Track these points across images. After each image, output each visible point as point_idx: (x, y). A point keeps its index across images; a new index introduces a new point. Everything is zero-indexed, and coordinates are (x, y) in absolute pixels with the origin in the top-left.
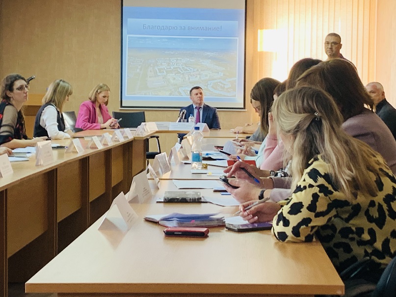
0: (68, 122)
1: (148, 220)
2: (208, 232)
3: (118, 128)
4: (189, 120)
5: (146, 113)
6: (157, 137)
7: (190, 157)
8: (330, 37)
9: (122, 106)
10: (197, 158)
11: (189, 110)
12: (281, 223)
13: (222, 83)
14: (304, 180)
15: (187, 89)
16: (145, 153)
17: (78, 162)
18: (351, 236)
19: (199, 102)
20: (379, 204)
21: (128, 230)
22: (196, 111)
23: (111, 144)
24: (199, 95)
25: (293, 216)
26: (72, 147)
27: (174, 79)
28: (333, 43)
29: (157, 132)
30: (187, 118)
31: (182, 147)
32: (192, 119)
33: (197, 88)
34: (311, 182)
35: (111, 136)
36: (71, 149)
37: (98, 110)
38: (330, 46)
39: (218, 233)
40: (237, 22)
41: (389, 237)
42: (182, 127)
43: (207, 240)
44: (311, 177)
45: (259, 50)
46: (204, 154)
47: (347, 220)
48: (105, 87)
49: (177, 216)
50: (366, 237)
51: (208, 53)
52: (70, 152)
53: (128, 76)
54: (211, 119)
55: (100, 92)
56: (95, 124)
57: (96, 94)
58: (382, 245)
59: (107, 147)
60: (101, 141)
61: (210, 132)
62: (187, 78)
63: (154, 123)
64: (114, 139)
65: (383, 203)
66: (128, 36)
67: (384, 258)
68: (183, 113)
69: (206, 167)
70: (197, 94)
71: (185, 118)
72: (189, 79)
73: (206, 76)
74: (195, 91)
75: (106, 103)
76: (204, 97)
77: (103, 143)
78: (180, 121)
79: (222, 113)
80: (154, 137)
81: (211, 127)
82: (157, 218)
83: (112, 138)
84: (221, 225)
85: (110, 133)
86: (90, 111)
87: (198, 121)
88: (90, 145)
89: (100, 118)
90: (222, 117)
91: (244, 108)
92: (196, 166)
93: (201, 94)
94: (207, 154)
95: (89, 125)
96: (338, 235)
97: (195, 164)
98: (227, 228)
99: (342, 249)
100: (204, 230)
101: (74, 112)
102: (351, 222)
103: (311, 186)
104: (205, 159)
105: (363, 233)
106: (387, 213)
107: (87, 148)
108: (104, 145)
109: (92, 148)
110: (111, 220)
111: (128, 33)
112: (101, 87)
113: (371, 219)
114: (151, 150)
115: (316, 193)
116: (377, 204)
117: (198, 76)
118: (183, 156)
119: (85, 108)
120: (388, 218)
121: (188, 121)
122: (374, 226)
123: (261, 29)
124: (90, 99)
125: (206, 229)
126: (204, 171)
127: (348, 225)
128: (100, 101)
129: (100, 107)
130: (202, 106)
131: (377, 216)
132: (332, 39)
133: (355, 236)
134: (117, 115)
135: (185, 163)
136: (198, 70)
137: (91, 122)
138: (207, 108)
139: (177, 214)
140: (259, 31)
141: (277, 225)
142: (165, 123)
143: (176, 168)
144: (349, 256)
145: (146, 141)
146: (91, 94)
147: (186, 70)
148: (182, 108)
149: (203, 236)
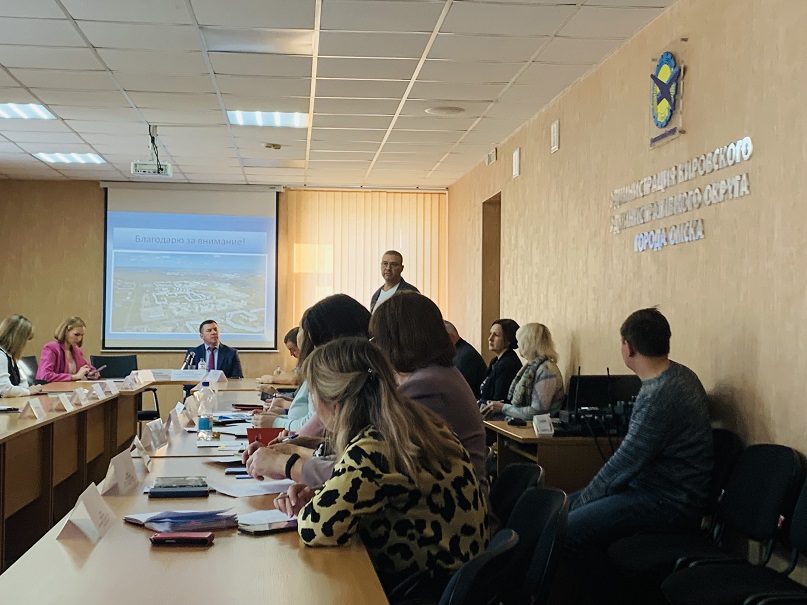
0: (25, 371)
1: (129, 522)
2: (212, 537)
3: (99, 379)
4: (199, 366)
5: (138, 356)
6: (154, 390)
7: (197, 423)
8: (389, 256)
9: (104, 348)
10: (206, 424)
11: (200, 353)
12: (310, 516)
13: (245, 315)
14: (343, 462)
15: (196, 323)
16: (136, 413)
17: (36, 432)
18: (409, 532)
19: (213, 341)
20: (446, 489)
21: (100, 538)
22: (208, 354)
23: (85, 404)
24: (213, 332)
25: (325, 508)
26: (29, 410)
27: (179, 309)
28: (392, 263)
29: (154, 384)
30: (196, 363)
31: (185, 408)
32: (203, 365)
33: (210, 322)
34: (352, 463)
35: (87, 391)
36: (28, 414)
37: (68, 353)
38: (388, 268)
39: (228, 539)
40: (266, 234)
41: (459, 534)
42: (189, 376)
43: (212, 550)
44: (351, 458)
45: (295, 271)
46: (216, 416)
47: (404, 510)
48: (78, 322)
49: (171, 515)
50: (429, 532)
51: (227, 275)
52: (25, 418)
53: (113, 306)
54: (230, 363)
55: (71, 329)
56: (63, 375)
57: (65, 331)
58: (450, 544)
59: (80, 408)
60: (71, 400)
61: (227, 383)
62: (197, 308)
63: (149, 371)
64: (91, 396)
65: (450, 488)
66: (114, 251)
67: (453, 562)
68: (191, 356)
69: (217, 436)
70: (210, 330)
71: (193, 364)
72: (200, 309)
73: (224, 305)
74: (206, 327)
75: (80, 344)
76: (220, 334)
77: (74, 401)
78: (186, 368)
79: (246, 356)
80: (149, 390)
81: (229, 375)
82: (143, 518)
83: (88, 395)
84: (231, 526)
85: (85, 386)
86: (57, 355)
87: (211, 367)
88: (55, 406)
89: (71, 366)
90: (245, 361)
91: (276, 348)
92: (205, 436)
93: (215, 329)
94: (221, 417)
95: (55, 375)
96: (393, 533)
97: (203, 434)
98: (239, 530)
99: (398, 555)
100: (207, 535)
101: (34, 357)
102: (409, 512)
103: (351, 469)
104: (217, 424)
105: (425, 527)
106: (456, 501)
107: (51, 410)
108: (77, 405)
109: (58, 410)
110: (76, 523)
111: (114, 248)
112: (72, 322)
113: (434, 508)
114: (145, 408)
115: (358, 478)
116: (442, 488)
117: (213, 306)
118: (188, 421)
119: (49, 352)
120: (458, 508)
121: (197, 368)
122: (438, 517)
123: (298, 242)
124: (56, 338)
125: (210, 533)
126: (215, 443)
127: (405, 517)
128: (71, 341)
129: (71, 349)
130: (217, 347)
131: (444, 505)
132: (391, 259)
133: (414, 531)
134: (97, 361)
135: (189, 432)
136: (212, 298)
137: (57, 370)
138: (224, 349)
139: (170, 513)
140: (295, 245)
141: (304, 518)
142: (165, 371)
143: (176, 439)
144: (407, 563)
145: (138, 396)
146: (58, 331)
147: (196, 297)
148: (189, 349)
149: (205, 544)
